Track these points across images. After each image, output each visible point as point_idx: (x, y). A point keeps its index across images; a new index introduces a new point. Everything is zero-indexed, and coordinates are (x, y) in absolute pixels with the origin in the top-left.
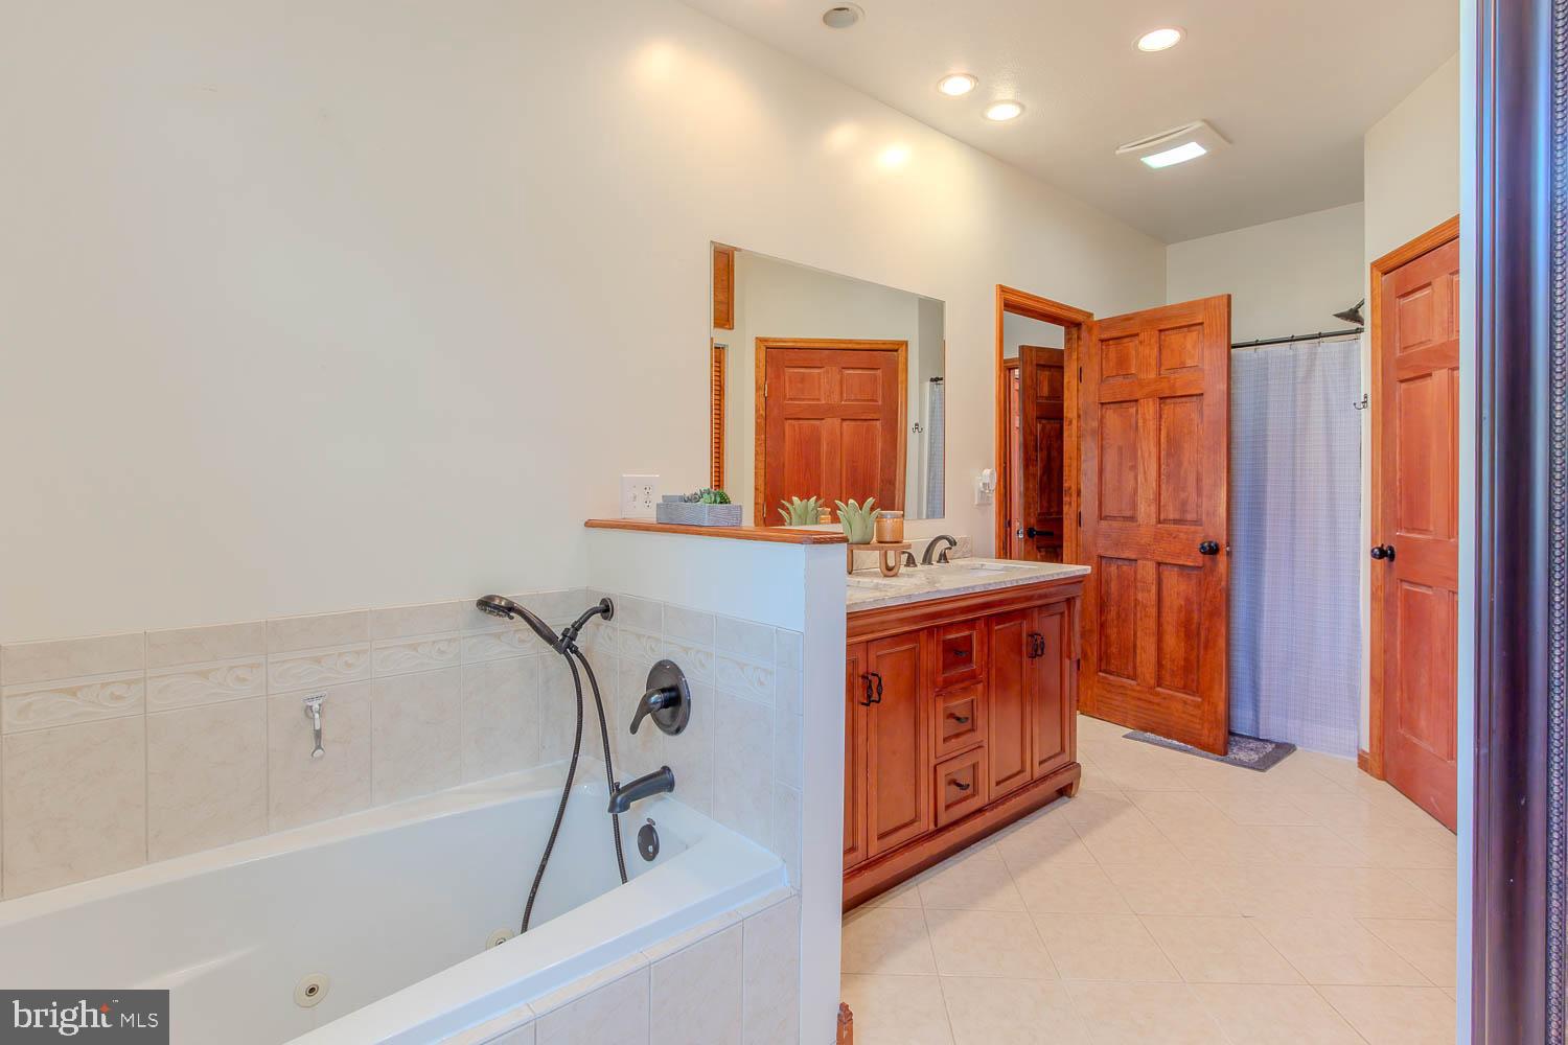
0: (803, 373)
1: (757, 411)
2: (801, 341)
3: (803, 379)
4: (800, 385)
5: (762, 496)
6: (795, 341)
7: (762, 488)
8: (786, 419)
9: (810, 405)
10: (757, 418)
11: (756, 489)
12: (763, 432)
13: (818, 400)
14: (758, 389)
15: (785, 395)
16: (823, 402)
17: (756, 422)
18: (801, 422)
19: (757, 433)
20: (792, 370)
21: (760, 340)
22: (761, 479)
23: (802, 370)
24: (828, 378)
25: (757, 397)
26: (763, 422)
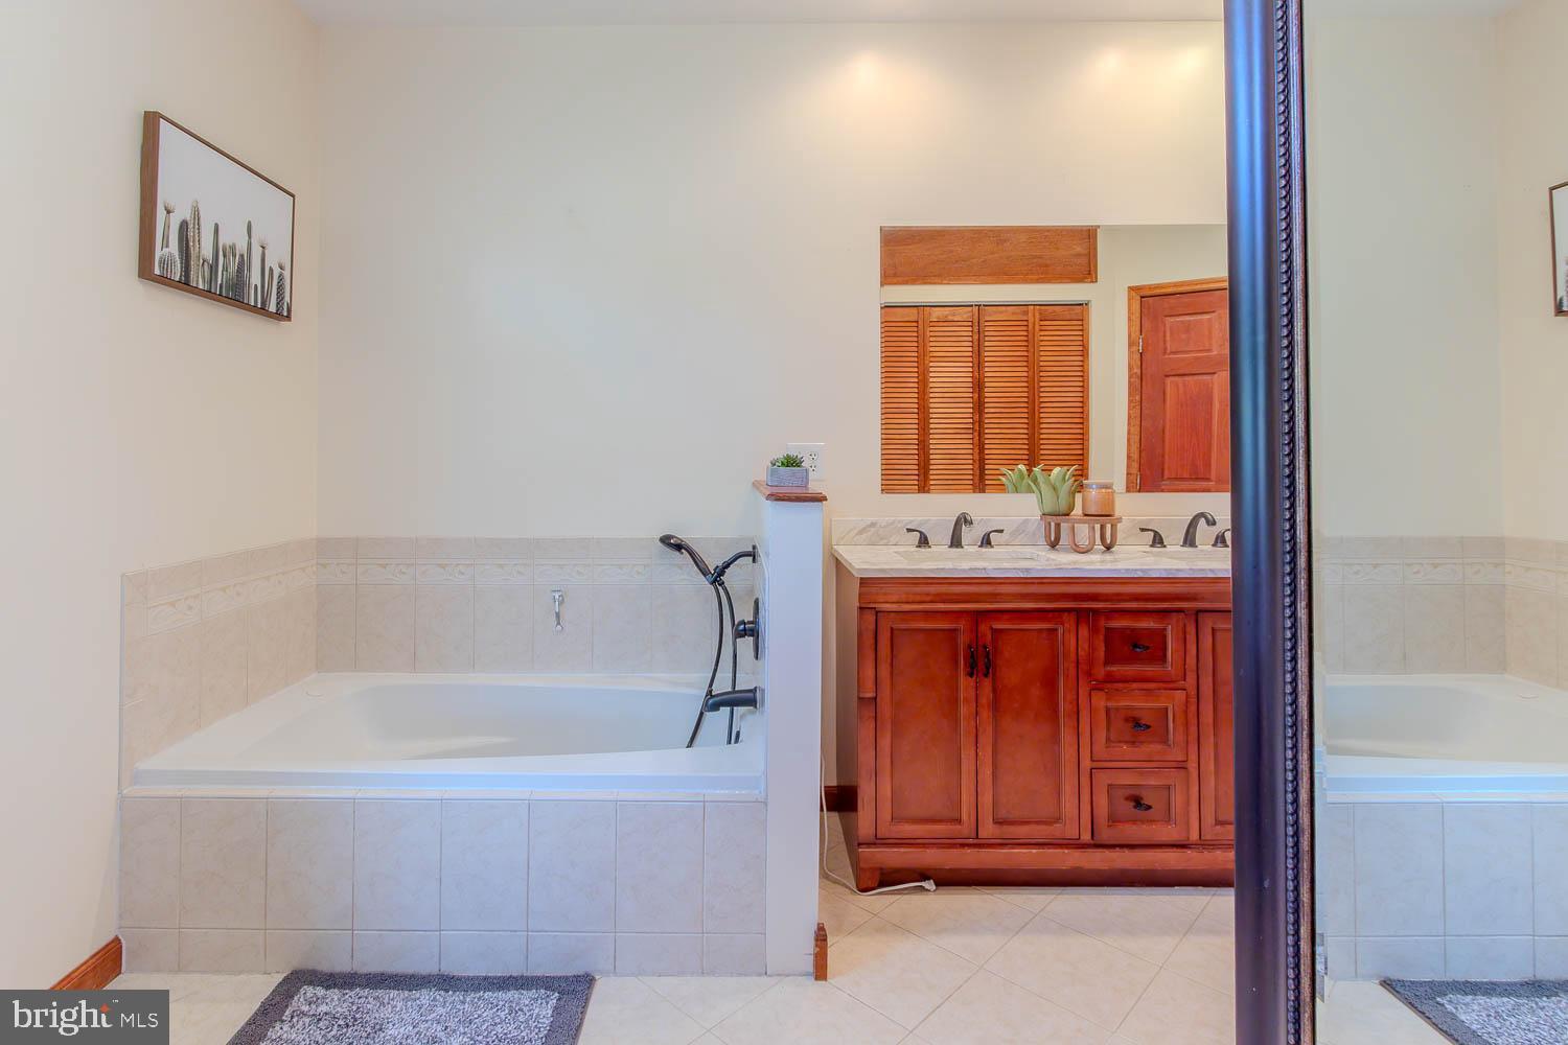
0: (1189, 321)
1: (1130, 368)
2: (1182, 284)
3: (1187, 328)
4: (1184, 336)
5: (1135, 465)
6: (1175, 285)
7: (1136, 456)
8: (1167, 376)
9: (1197, 358)
10: (1130, 377)
11: (1129, 457)
12: (1138, 392)
13: (1209, 350)
14: (1131, 344)
15: (1165, 349)
16: (1215, 353)
17: (1129, 382)
18: (1186, 378)
19: (1130, 394)
20: (1172, 319)
21: (1131, 289)
22: (1135, 448)
23: (1188, 318)
24: (1220, 323)
25: (1131, 353)
26: (1138, 381)
